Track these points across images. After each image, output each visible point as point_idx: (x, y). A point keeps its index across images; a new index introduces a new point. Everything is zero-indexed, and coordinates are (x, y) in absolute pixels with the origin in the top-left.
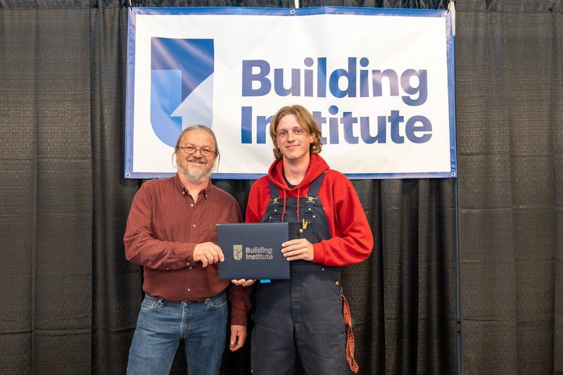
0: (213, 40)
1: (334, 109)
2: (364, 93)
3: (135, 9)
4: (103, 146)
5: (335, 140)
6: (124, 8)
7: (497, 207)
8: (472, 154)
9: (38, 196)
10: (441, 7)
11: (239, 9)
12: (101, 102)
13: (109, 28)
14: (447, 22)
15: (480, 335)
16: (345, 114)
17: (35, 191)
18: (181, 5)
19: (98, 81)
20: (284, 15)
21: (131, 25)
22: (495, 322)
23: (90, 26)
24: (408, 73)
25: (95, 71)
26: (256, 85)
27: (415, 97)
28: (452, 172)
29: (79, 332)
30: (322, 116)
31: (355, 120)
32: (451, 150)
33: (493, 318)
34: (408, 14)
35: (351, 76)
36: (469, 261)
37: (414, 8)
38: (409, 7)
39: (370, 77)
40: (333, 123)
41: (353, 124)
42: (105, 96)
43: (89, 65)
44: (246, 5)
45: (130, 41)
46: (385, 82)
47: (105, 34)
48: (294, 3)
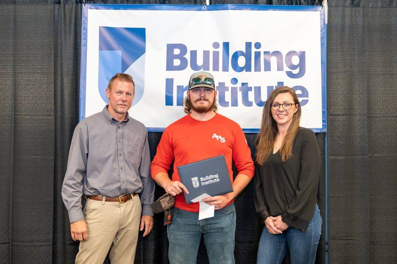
0: (145, 29)
1: (235, 81)
2: (257, 69)
3: (87, 5)
4: (62, 106)
5: (235, 103)
6: (79, 4)
7: (356, 155)
8: (339, 115)
9: (14, 143)
10: (317, 4)
11: (165, 6)
12: (62, 74)
13: (68, 20)
14: (321, 15)
15: (342, 250)
16: (243, 84)
17: (13, 139)
18: (122, 2)
19: (59, 59)
20: (198, 10)
21: (84, 17)
22: (354, 241)
23: (54, 18)
24: (291, 53)
25: (58, 51)
26: (177, 62)
27: (296, 72)
28: (323, 128)
29: (43, 244)
30: (226, 86)
31: (250, 89)
32: (323, 112)
33: (352, 238)
34: (291, 9)
35: (247, 56)
36: (335, 195)
37: (296, 5)
38: (292, 4)
39: (262, 56)
40: (234, 91)
41: (249, 92)
42: (65, 70)
43: (53, 47)
44: (170, 3)
45: (84, 29)
46: (273, 60)
47: (65, 24)
48: (205, 1)
